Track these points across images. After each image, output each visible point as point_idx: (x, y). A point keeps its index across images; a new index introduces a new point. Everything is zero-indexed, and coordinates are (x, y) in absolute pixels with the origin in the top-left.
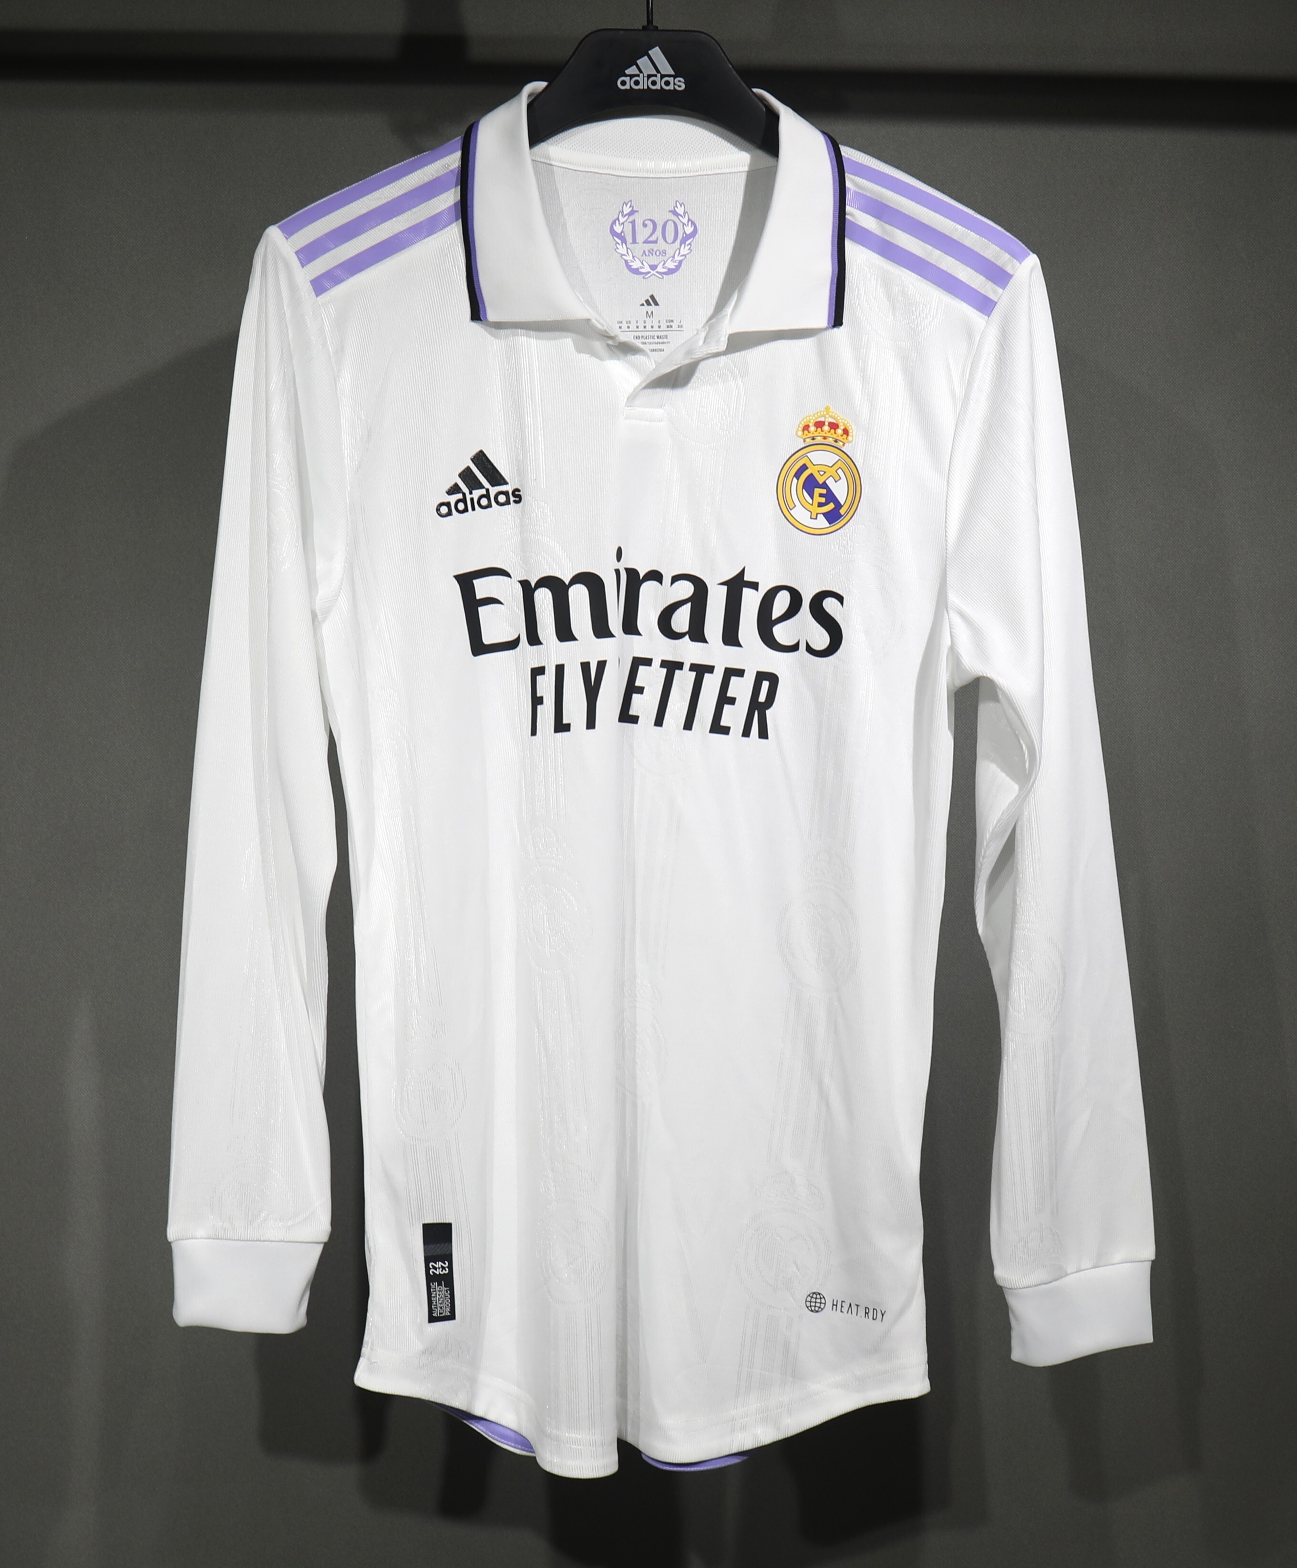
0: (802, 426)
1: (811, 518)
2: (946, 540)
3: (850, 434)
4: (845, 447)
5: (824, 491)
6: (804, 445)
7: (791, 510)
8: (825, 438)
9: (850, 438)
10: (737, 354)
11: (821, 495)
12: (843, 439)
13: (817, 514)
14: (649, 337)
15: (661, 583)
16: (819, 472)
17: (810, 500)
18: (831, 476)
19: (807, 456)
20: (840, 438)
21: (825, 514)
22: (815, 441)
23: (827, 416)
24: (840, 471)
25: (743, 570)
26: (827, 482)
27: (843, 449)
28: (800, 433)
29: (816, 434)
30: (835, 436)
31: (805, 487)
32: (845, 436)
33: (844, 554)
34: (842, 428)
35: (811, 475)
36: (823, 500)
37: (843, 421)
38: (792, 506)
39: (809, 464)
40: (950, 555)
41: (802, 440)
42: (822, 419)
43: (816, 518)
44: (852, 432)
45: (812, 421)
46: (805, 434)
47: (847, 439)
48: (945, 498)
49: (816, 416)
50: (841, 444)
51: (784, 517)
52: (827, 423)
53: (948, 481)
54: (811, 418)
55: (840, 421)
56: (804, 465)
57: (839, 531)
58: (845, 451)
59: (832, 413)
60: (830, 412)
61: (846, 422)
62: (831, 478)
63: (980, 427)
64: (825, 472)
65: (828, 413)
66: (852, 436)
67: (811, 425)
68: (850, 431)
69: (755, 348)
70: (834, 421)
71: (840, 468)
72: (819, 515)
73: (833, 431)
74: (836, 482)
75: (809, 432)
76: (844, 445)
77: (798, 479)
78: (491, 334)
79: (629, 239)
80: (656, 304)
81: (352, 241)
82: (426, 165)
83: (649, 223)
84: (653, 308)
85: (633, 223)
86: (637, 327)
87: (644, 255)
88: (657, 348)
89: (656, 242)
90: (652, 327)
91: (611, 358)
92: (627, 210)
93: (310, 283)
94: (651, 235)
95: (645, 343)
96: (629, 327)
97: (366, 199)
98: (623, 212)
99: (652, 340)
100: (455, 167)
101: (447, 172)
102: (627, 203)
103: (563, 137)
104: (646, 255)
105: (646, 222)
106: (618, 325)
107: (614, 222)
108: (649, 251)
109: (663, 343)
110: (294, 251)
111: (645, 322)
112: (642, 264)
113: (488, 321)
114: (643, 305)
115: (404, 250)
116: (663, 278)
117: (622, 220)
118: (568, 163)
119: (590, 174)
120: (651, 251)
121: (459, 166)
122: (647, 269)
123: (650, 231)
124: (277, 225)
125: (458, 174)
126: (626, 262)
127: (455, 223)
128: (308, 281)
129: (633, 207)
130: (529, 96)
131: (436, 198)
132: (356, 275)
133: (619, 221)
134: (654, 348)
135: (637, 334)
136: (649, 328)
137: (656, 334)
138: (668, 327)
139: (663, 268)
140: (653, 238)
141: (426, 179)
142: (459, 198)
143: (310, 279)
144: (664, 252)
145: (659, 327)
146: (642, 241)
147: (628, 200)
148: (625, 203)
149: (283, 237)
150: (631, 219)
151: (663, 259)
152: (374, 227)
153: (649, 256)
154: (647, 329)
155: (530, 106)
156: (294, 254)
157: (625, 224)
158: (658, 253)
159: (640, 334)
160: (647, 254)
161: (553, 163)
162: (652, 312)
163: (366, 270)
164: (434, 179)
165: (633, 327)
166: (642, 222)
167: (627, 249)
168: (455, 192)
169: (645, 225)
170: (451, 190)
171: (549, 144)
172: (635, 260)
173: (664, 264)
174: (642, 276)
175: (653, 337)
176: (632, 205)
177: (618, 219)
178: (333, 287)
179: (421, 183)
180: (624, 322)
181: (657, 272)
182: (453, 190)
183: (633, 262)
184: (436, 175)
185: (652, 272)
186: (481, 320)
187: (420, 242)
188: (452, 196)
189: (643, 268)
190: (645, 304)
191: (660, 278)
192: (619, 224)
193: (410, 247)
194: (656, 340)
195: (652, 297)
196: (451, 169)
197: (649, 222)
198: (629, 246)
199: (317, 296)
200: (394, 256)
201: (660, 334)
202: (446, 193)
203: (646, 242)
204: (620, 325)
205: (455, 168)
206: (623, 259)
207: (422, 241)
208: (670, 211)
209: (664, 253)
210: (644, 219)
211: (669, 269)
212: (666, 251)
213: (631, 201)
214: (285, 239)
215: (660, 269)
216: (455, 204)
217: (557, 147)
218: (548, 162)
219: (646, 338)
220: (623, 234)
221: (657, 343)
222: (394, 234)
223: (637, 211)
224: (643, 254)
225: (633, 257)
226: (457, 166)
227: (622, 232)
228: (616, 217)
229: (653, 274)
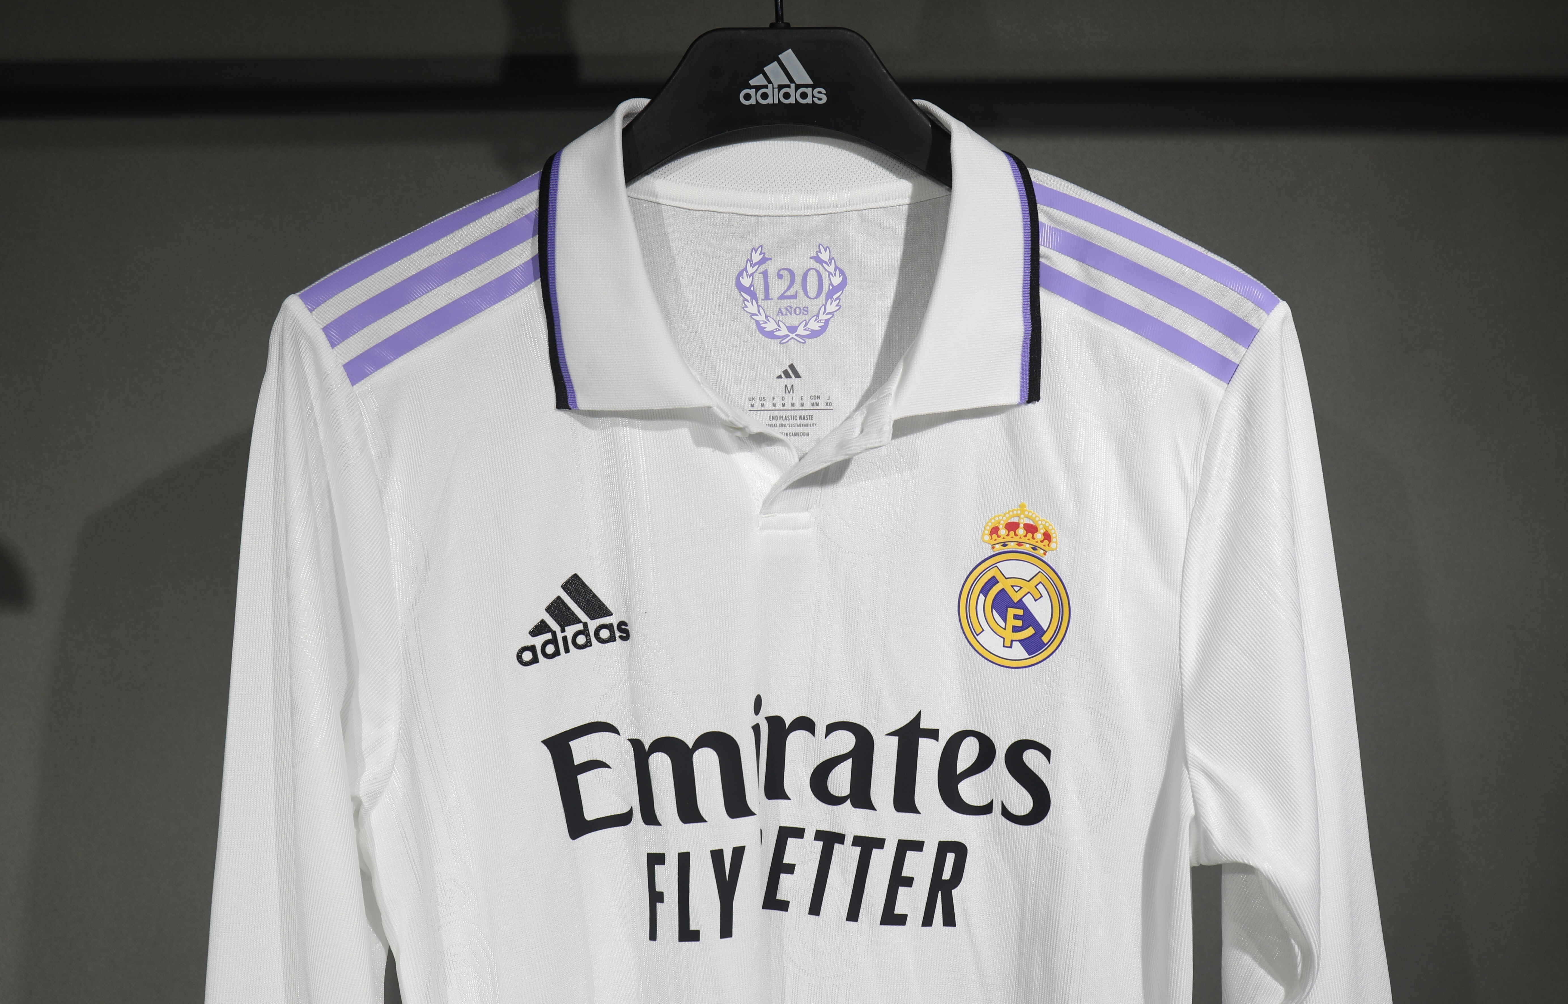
0: (989, 528)
1: (1004, 646)
2: (1181, 673)
3: (1054, 540)
4: (1046, 556)
5: (1020, 612)
6: (993, 553)
7: (977, 635)
8: (1020, 544)
9: (1053, 545)
10: (903, 439)
11: (1016, 617)
12: (1044, 546)
13: (1012, 641)
14: (790, 417)
15: (813, 733)
16: (1012, 586)
17: (1002, 624)
18: (1029, 592)
19: (996, 566)
20: (1040, 545)
21: (1022, 642)
22: (1006, 547)
23: (1022, 516)
24: (1040, 587)
25: (919, 715)
26: (1023, 600)
27: (1044, 559)
28: (987, 538)
29: (1008, 539)
30: (1033, 542)
31: (994, 606)
32: (1046, 542)
33: (1050, 694)
34: (1042, 531)
35: (1003, 590)
36: (1019, 623)
37: (1044, 523)
38: (978, 630)
39: (999, 577)
40: (1187, 693)
41: (990, 547)
42: (1015, 520)
43: (1011, 647)
44: (1055, 538)
45: (1002, 522)
46: (994, 539)
47: (1048, 545)
48: (1178, 619)
49: (1007, 515)
50: (1042, 552)
51: (968, 644)
52: (1022, 526)
53: (1181, 596)
54: (1001, 518)
55: (1040, 522)
56: (994, 577)
57: (1042, 663)
58: (1046, 561)
59: (1029, 512)
60: (1026, 511)
61: (1047, 524)
62: (1029, 594)
63: (1221, 527)
64: (1021, 588)
65: (1023, 512)
66: (1056, 543)
67: (1001, 527)
68: (1053, 536)
69: (927, 432)
70: (1031, 523)
71: (1040, 582)
72: (1014, 643)
73: (1030, 535)
74: (1036, 600)
75: (999, 536)
76: (1045, 554)
77: (986, 596)
78: (583, 423)
79: (761, 294)
80: (797, 375)
81: (398, 311)
82: (494, 209)
83: (787, 275)
84: (793, 380)
85: (765, 273)
86: (774, 405)
87: (780, 314)
88: (800, 432)
89: (794, 297)
90: (793, 405)
91: (741, 449)
92: (756, 258)
93: (343, 368)
94: (788, 289)
95: (785, 425)
96: (763, 405)
97: (415, 256)
98: (751, 260)
99: (793, 422)
100: (531, 210)
101: (521, 218)
102: (756, 248)
103: (672, 167)
104: (782, 315)
105: (782, 272)
106: (750, 403)
107: (740, 274)
108: (786, 309)
109: (807, 425)
110: (322, 327)
111: (783, 399)
112: (778, 325)
113: (578, 409)
114: (780, 377)
115: (467, 321)
116: (805, 342)
117: (751, 270)
118: (680, 201)
119: (707, 213)
120: (789, 308)
121: (536, 209)
122: (784, 331)
123: (787, 284)
124: (298, 294)
125: (535, 220)
126: (757, 322)
127: (533, 283)
128: (340, 365)
129: (764, 254)
130: (625, 118)
131: (507, 252)
132: (405, 355)
133: (747, 272)
134: (796, 432)
135: (774, 413)
136: (788, 406)
137: (798, 413)
138: (813, 405)
139: (805, 330)
140: (791, 292)
141: (494, 227)
142: (537, 251)
143: (344, 363)
144: (806, 309)
145: (802, 405)
146: (777, 297)
147: (758, 245)
148: (754, 248)
149: (306, 309)
150: (763, 268)
151: (804, 319)
152: (426, 293)
153: (786, 315)
154: (786, 407)
155: (625, 132)
156: (321, 331)
157: (754, 275)
158: (798, 311)
159: (778, 414)
160: (784, 313)
161: (661, 201)
162: (792, 386)
163: (418, 348)
164: (505, 228)
165: (768, 405)
166: (776, 272)
167: (759, 306)
168: (533, 243)
169: (780, 276)
170: (527, 241)
171: (654, 177)
172: (768, 320)
173: (806, 325)
174: (778, 340)
175: (794, 418)
176: (763, 251)
177: (746, 269)
178: (374, 372)
179: (487, 232)
180: (757, 399)
181: (797, 335)
182: (530, 240)
183: (766, 323)
184: (506, 223)
185: (792, 335)
186: (570, 409)
187: (489, 309)
188: (529, 248)
189: (779, 330)
190: (783, 376)
191: (801, 342)
192: (747, 275)
193: (475, 316)
194: (799, 422)
195: (792, 367)
196: (526, 213)
197: (785, 271)
198: (761, 302)
199: (353, 384)
200: (454, 328)
201: (803, 413)
202: (521, 244)
203: (782, 297)
204: (752, 402)
205: (531, 213)
206: (754, 319)
207: (491, 307)
208: (811, 258)
209: (805, 311)
210: (779, 268)
211: (812, 331)
212: (807, 308)
213: (761, 246)
214: (308, 312)
215: (801, 331)
216: (533, 259)
217: (665, 180)
218: (654, 200)
219: (786, 419)
220: (752, 289)
221: (800, 425)
222: (453, 300)
223: (771, 259)
224: (779, 312)
225: (766, 317)
226: (534, 209)
227: (751, 285)
228: (743, 267)
229: (792, 338)
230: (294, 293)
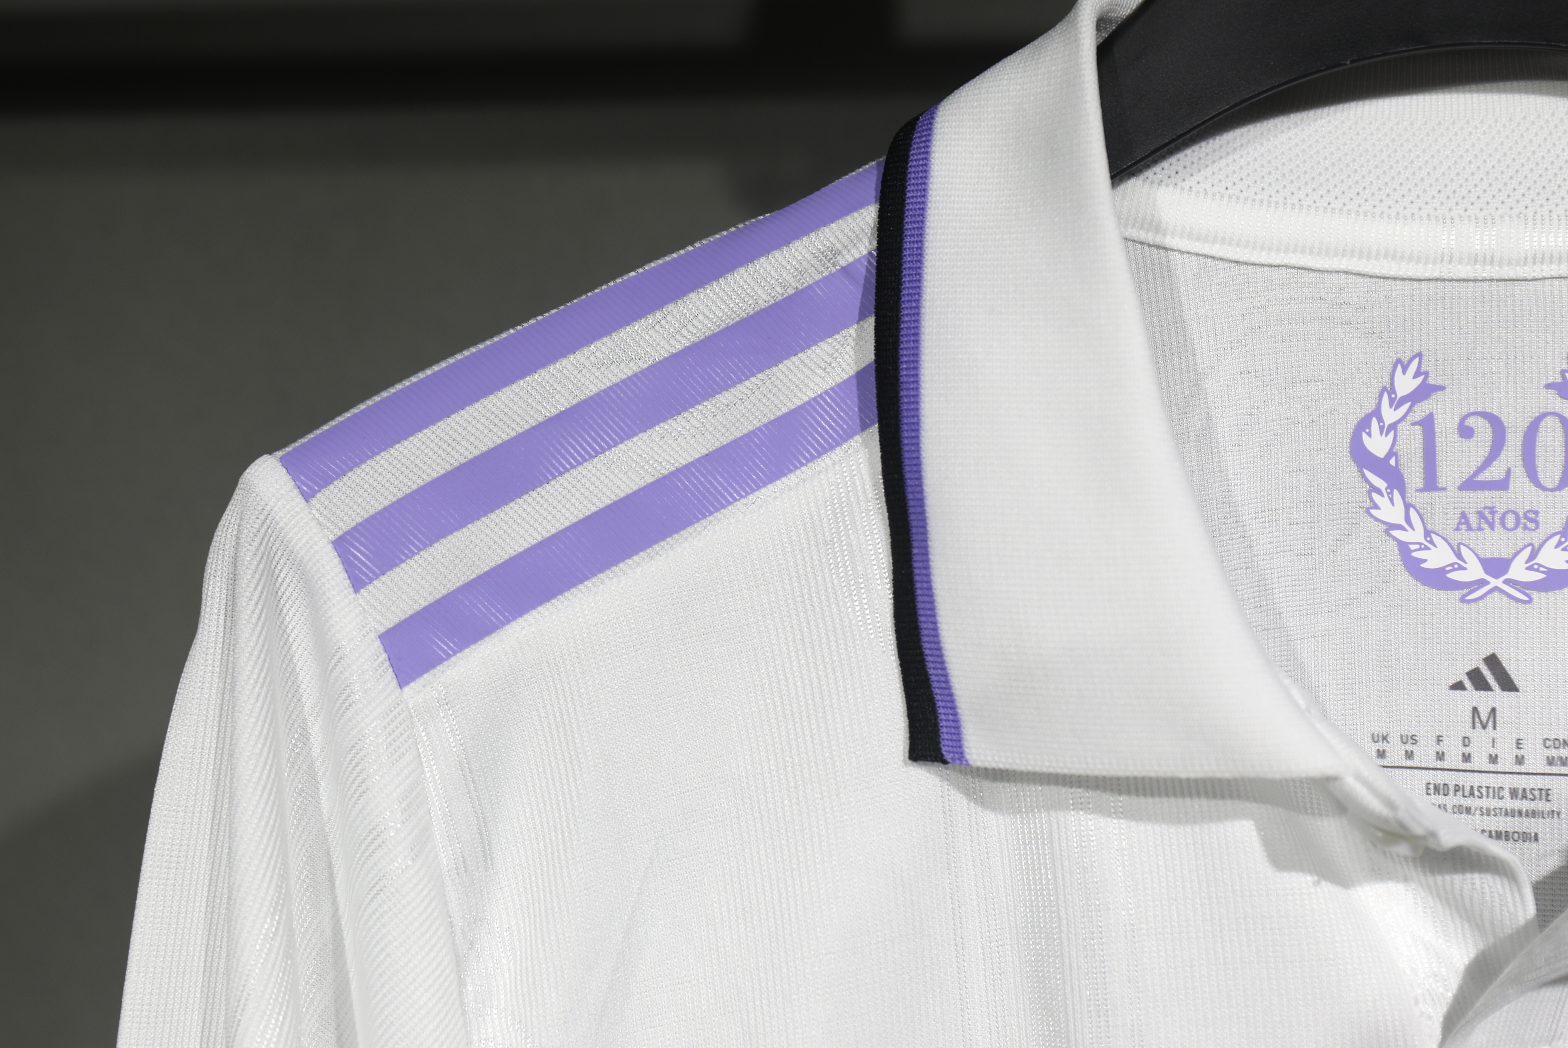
14: (1484, 791)
78: (969, 794)
79: (1414, 476)
80: (1508, 684)
81: (520, 501)
82: (765, 251)
83: (1483, 430)
84: (1497, 697)
85: (1428, 424)
86: (1440, 756)
87: (1464, 527)
88: (1510, 830)
89: (1503, 484)
90: (1493, 759)
91: (1378, 874)
92: (1406, 384)
93: (378, 643)
94: (1487, 463)
95: (1468, 810)
96: (1409, 755)
97: (567, 365)
98: (1392, 390)
99: (1494, 803)
100: (857, 256)
101: (831, 275)
102: (1406, 361)
103: (1195, 160)
104: (1469, 528)
105: (1471, 422)
106: (1375, 747)
107: (1363, 425)
108: (1481, 515)
109: (1534, 814)
110: (332, 537)
111: (1466, 741)
112: (1459, 555)
113: (968, 765)
114: (1458, 686)
115: (690, 529)
116: (1530, 601)
117: (1390, 415)
118: (1214, 241)
119: (1283, 271)
120: (1486, 512)
121: (870, 254)
122: (1474, 571)
123: (1484, 451)
124: (279, 454)
125: (866, 279)
126: (1404, 547)
127: (858, 438)
128: (373, 635)
129: (1426, 374)
130: (1101, 22)
131: (794, 359)
132: (534, 613)
133: (1380, 419)
134: (1502, 829)
135: (1440, 778)
136: (1480, 761)
137: (1508, 782)
138: (1550, 762)
139: (1530, 568)
140: (1494, 472)
141: (764, 297)
142: (870, 356)
143: (382, 630)
144: (1532, 516)
145: (1520, 760)
146: (1458, 484)
147: (1409, 354)
148: (1399, 361)
149: (296, 491)
150: (1421, 410)
151: (1526, 542)
152: (592, 457)
153: (1480, 529)
154: (1475, 764)
155: (1104, 52)
156: (330, 547)
157: (1400, 426)
158: (1510, 520)
159: (1451, 779)
160: (1474, 526)
161: (1169, 241)
162: (1493, 710)
163: (567, 594)
164: (790, 297)
165: (1425, 754)
166: (1457, 420)
167: (1407, 506)
168: (859, 338)
169: (1466, 432)
170: (844, 332)
171: (1152, 183)
172: (1432, 542)
173: (1533, 556)
174: (1458, 594)
175: (1497, 793)
176: (1423, 369)
177: (1377, 413)
178: (455, 653)
179: (746, 309)
180: (1394, 739)
181: (1507, 582)
182: (852, 331)
183: (1427, 548)
184: (794, 284)
185: (1494, 582)
186: (945, 762)
187: (743, 501)
188: (848, 348)
189: (1461, 568)
190: (1468, 684)
191: (1517, 600)
192: (1381, 429)
193: (711, 518)
194: (1509, 803)
195: (1492, 661)
196: (843, 263)
197: (1480, 420)
198: (1414, 497)
199: (403, 681)
200: (657, 547)
201: (1521, 782)
202: (830, 340)
203: (1470, 484)
204: (1381, 746)
205: (857, 261)
206: (1395, 538)
207: (751, 497)
208: (1548, 386)
209: (1531, 520)
210: (1465, 412)
211: (1550, 572)
212: (1536, 513)
213: (1419, 355)
214: (300, 499)
215: (1518, 571)
216: (860, 375)
217: (1178, 190)
218: (1150, 238)
219: (1472, 794)
220: (1392, 462)
221: (1512, 813)
222: (658, 476)
223: (1442, 388)
224: (1460, 523)
225: (1427, 533)
226: (865, 252)
227: (1391, 453)
228: (1370, 407)
229: (1496, 589)
230: (270, 452)
